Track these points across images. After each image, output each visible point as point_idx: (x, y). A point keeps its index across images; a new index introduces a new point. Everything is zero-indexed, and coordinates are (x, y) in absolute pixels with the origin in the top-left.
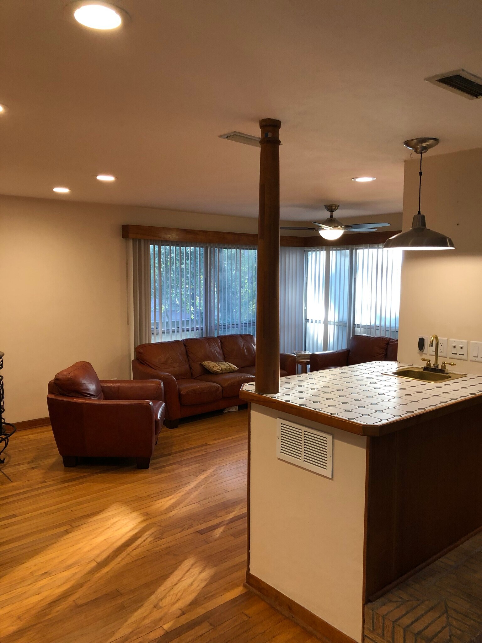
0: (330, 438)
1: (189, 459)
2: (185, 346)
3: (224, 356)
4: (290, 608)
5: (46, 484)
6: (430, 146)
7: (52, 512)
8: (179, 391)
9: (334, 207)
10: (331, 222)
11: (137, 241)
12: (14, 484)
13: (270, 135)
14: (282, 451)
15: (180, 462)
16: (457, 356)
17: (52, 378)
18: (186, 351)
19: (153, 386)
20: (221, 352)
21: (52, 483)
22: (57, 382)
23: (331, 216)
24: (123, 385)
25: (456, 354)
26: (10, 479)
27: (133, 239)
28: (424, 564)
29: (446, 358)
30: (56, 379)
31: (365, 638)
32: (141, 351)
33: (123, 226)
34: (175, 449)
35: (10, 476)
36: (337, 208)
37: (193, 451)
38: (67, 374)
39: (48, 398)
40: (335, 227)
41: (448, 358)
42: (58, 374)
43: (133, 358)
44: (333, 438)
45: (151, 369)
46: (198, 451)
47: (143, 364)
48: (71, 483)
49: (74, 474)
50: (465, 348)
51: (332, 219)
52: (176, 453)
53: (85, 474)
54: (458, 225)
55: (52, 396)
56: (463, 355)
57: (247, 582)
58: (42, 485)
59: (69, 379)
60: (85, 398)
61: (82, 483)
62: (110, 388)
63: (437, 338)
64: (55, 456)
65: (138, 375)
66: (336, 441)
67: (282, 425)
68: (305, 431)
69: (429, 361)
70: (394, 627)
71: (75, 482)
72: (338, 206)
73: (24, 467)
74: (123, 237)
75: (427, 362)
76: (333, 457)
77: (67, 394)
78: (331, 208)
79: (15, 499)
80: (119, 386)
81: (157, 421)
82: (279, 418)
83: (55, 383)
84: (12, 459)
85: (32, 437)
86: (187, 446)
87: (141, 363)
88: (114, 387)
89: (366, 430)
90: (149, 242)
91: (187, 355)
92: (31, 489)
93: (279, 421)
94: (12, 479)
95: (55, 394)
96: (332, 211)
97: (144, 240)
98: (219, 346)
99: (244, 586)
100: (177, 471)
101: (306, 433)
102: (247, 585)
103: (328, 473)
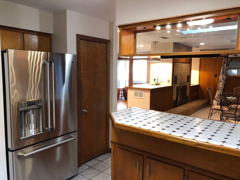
14: (134, 96)
25: (161, 81)
44: (144, 92)
63: (158, 78)
68: (139, 92)
75: (156, 83)
76: (144, 95)
103: (143, 98)
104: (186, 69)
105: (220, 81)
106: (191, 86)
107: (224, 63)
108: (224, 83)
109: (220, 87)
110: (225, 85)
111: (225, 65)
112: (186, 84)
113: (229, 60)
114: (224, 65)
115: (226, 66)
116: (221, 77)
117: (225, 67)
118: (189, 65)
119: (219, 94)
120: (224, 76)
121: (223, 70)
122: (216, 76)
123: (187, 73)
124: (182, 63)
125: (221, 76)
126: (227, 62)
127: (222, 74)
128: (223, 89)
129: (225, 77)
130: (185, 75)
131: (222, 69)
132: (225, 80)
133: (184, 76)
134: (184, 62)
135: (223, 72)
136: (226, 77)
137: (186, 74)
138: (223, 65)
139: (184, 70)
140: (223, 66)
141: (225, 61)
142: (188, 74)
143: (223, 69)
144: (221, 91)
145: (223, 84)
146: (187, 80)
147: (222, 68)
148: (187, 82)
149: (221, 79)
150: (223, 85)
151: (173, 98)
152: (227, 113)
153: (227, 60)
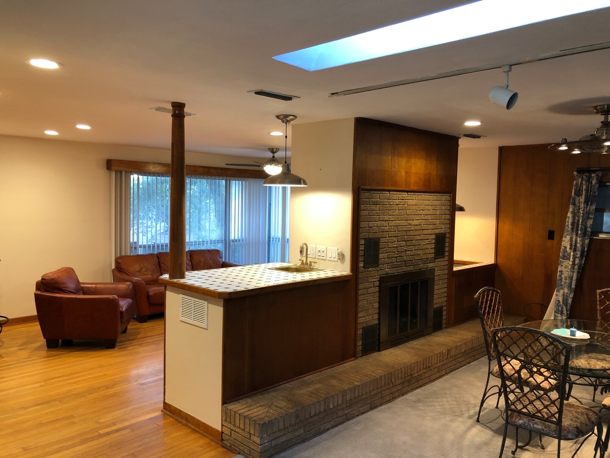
0: (206, 303)
1: (149, 342)
2: (158, 258)
3: (193, 267)
4: (187, 420)
5: (31, 359)
6: (292, 120)
7: (33, 375)
8: (148, 292)
9: (275, 150)
10: (273, 161)
11: (119, 173)
12: (4, 359)
13: (177, 112)
14: (182, 315)
15: (140, 345)
16: (321, 257)
17: (40, 279)
18: (159, 262)
19: (124, 287)
20: (190, 263)
21: (37, 358)
22: (44, 281)
23: (274, 157)
24: (100, 286)
25: (320, 256)
26: (2, 357)
27: (116, 171)
28: (272, 386)
29: (315, 259)
30: (43, 279)
31: (223, 427)
32: (120, 261)
33: (108, 160)
34: (140, 336)
35: (2, 354)
36: (277, 151)
37: (154, 337)
38: (51, 275)
39: (35, 294)
40: (276, 165)
41: (316, 259)
42: (44, 275)
43: (113, 267)
44: (208, 303)
45: (128, 276)
46: (158, 337)
47: (121, 272)
48: (51, 358)
49: (54, 353)
50: (325, 252)
51: (274, 159)
52: (139, 339)
53: (63, 352)
54: (320, 170)
55: (39, 292)
56: (324, 256)
57: (163, 409)
58: (28, 360)
59: (53, 279)
60: (65, 294)
61: (60, 358)
62: (89, 288)
63: (306, 245)
64: (42, 341)
65: (116, 280)
66: (209, 305)
67: (183, 299)
68: (194, 301)
69: (303, 261)
70: (235, 414)
71: (54, 358)
72: (279, 149)
73: (13, 349)
74: (107, 169)
75: (301, 261)
76: (207, 315)
77: (51, 291)
78: (273, 151)
79: (6, 367)
80: (96, 287)
81: (121, 313)
82: (181, 294)
83: (41, 282)
84: (4, 344)
85: (23, 329)
86: (150, 334)
87: (119, 271)
88: (92, 288)
89: (220, 295)
90: (129, 173)
91: (160, 266)
92: (18, 362)
93: (181, 296)
94: (3, 356)
95: (41, 291)
96: (273, 152)
97: (126, 172)
98: (188, 258)
99: (162, 411)
100: (138, 350)
101: (194, 302)
102: (164, 410)
103: (204, 325)
104: (426, 212)
105: (563, 255)
106: (455, 269)
107: (578, 193)
108: (577, 261)
109: (566, 274)
110: (582, 271)
111: (582, 199)
112: (431, 265)
113: (594, 182)
114: (577, 199)
115: (586, 202)
116: (566, 242)
117: (582, 206)
118: (446, 197)
119: (561, 299)
120: (579, 239)
121: (574, 217)
122: (551, 235)
123: (431, 227)
124: (407, 192)
125: (568, 237)
126: (587, 191)
127: (572, 229)
128: (574, 283)
129: (583, 241)
130: (425, 232)
131: (569, 215)
132: (583, 251)
133: (419, 237)
134: (416, 188)
135: (573, 224)
136: (587, 241)
137: (430, 232)
138: (574, 199)
139: (417, 217)
140: (574, 204)
141: (582, 183)
142: (437, 231)
143: (574, 214)
144: (566, 291)
145: (574, 264)
146: (433, 251)
147: (571, 210)
148: (435, 258)
149: (568, 247)
150: (576, 271)
151: (360, 320)
152: (524, 410)
153: (589, 181)
